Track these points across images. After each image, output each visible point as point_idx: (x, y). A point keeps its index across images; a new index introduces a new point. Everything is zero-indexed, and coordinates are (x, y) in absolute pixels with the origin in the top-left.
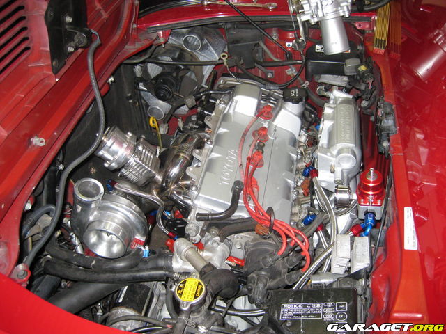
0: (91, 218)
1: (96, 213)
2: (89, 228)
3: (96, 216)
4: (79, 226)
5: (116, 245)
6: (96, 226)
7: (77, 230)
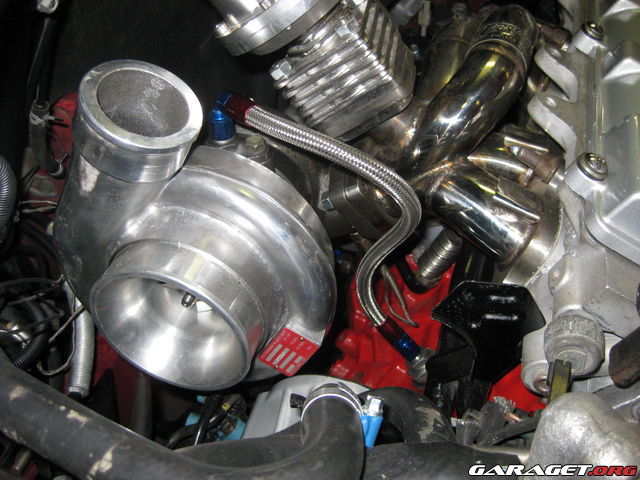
0: (132, 229)
1: (152, 210)
2: (118, 263)
3: (151, 221)
4: (81, 250)
5: (211, 341)
6: (145, 261)
7: (73, 264)
